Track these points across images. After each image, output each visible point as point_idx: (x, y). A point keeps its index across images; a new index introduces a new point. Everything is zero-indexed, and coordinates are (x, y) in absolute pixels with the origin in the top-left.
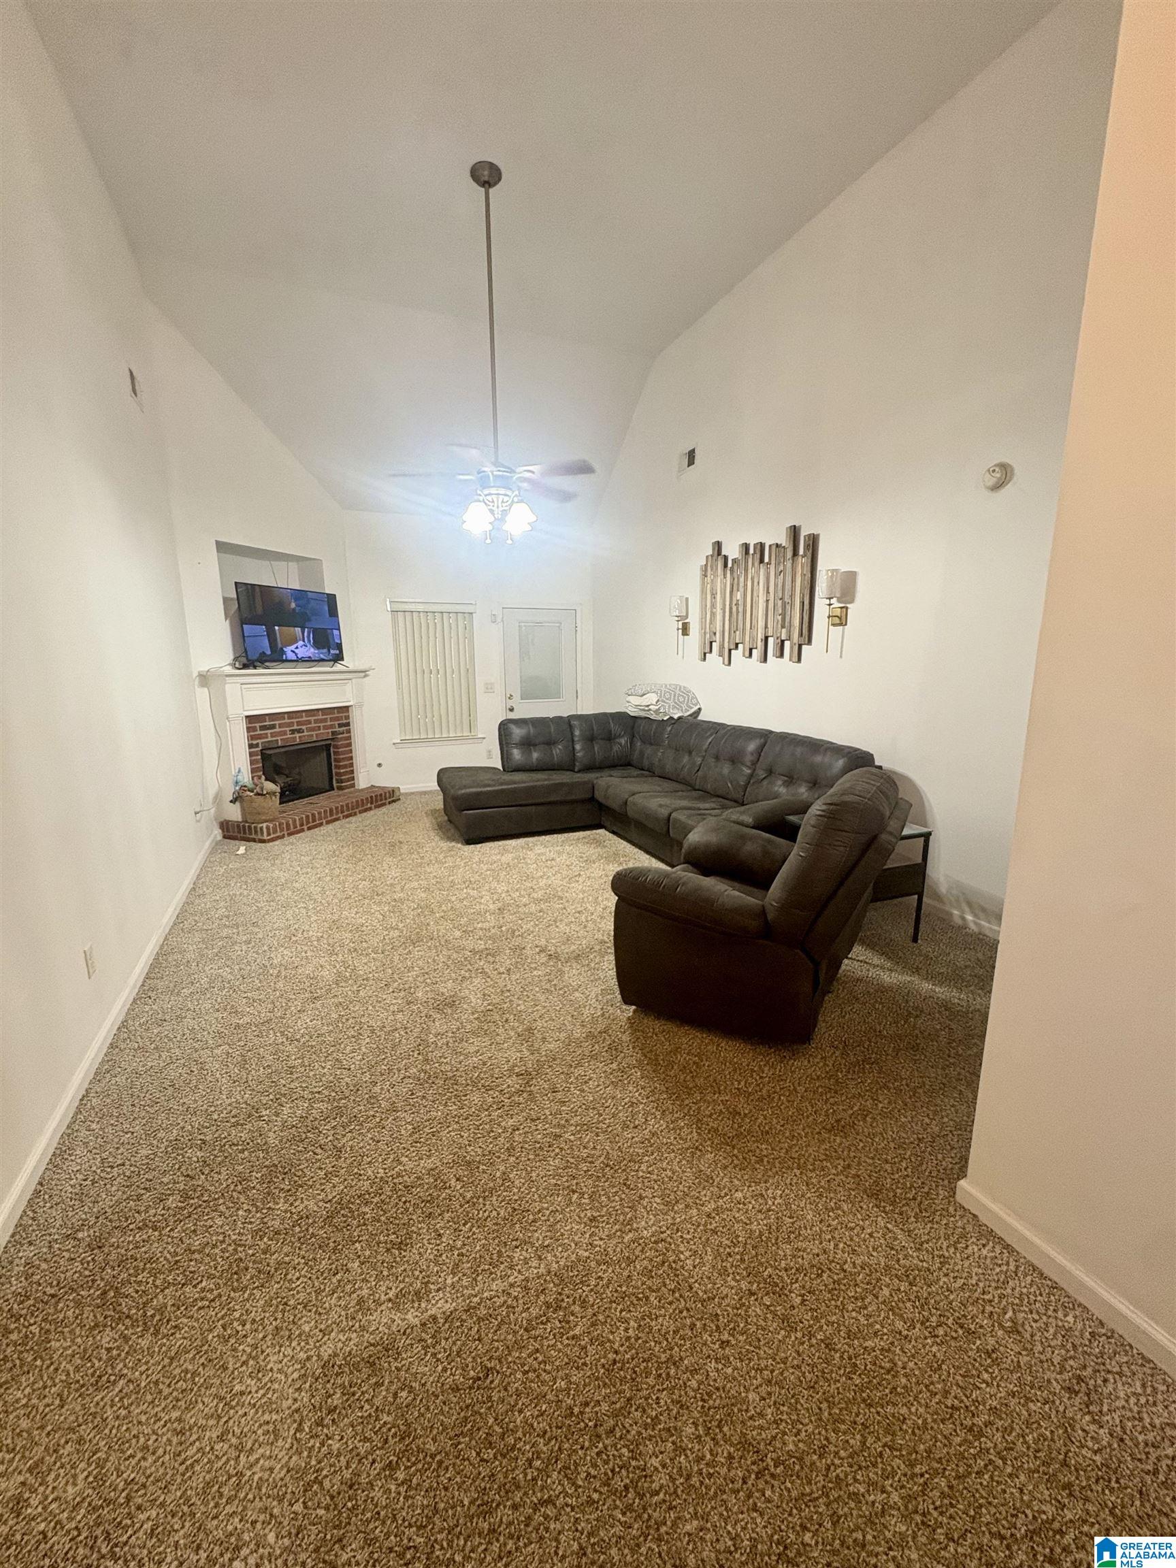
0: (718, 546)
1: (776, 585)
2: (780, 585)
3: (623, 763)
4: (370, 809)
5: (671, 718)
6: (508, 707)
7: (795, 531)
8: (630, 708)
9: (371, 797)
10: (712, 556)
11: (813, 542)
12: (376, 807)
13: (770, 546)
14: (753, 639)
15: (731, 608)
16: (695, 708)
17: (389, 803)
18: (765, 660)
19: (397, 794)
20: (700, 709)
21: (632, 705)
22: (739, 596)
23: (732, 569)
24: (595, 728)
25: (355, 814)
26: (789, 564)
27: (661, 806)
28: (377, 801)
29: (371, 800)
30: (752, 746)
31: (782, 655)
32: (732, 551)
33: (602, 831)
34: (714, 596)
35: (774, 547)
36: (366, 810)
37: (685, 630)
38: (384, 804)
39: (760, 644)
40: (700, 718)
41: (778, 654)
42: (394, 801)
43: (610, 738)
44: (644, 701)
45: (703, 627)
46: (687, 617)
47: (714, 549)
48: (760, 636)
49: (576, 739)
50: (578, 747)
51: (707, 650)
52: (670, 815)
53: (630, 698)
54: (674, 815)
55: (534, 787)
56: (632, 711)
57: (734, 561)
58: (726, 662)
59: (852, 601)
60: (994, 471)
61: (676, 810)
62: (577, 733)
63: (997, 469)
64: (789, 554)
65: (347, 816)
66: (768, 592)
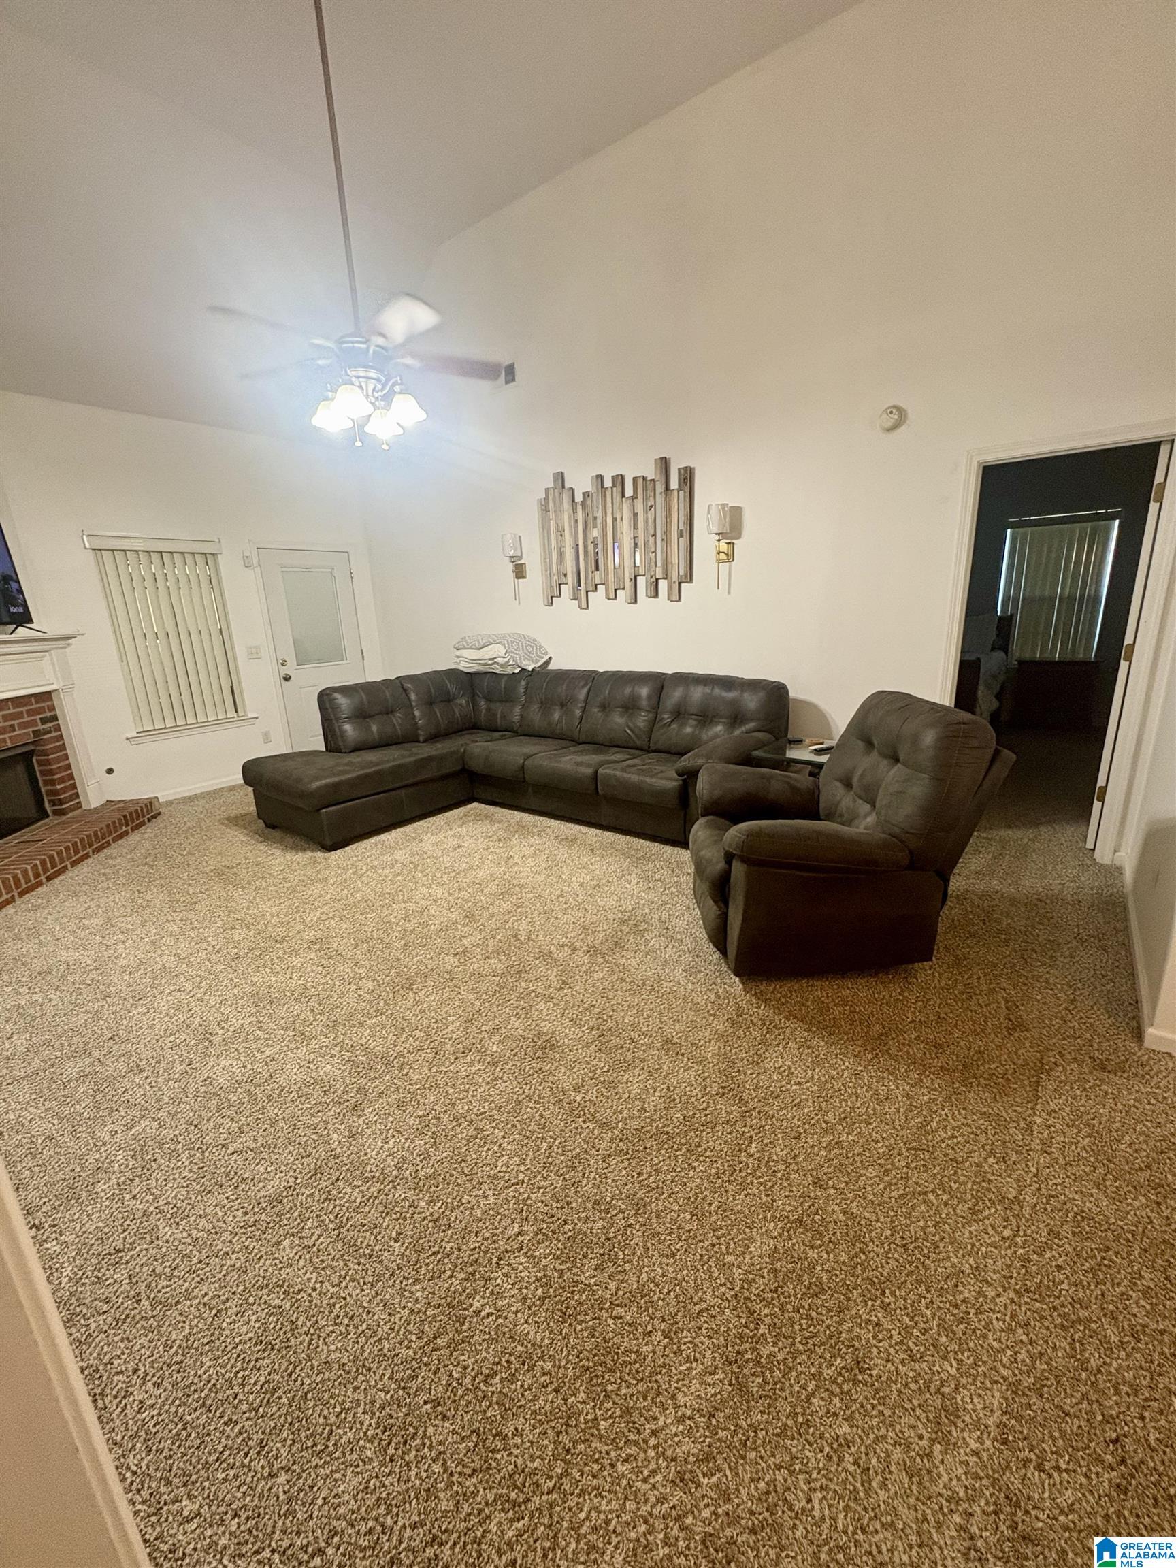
0: (560, 477)
1: (646, 521)
2: (651, 521)
3: (472, 726)
4: (127, 833)
5: (523, 670)
6: (282, 675)
7: (665, 464)
8: (463, 664)
9: (125, 816)
10: (554, 488)
11: (688, 477)
12: (133, 830)
13: (635, 479)
14: (619, 579)
15: (585, 548)
16: (546, 658)
17: (149, 820)
18: (635, 601)
19: (156, 805)
20: (550, 658)
21: (467, 661)
22: (595, 533)
23: (583, 503)
24: (433, 690)
25: (108, 844)
26: (660, 500)
27: (579, 764)
28: (133, 822)
29: (126, 820)
30: (644, 691)
31: (656, 595)
32: (581, 483)
33: (475, 805)
34: (560, 533)
35: (640, 481)
36: (120, 837)
37: (520, 572)
38: (142, 824)
39: (628, 584)
40: (550, 667)
41: (653, 594)
42: (154, 817)
43: (448, 700)
44: (487, 653)
45: (547, 568)
46: (521, 558)
47: (555, 481)
48: (628, 574)
49: (414, 704)
50: (417, 713)
51: (556, 593)
52: (596, 772)
53: (464, 653)
54: (601, 771)
55: (399, 766)
56: (466, 667)
57: (586, 495)
58: (584, 605)
59: (739, 537)
60: (891, 412)
61: (601, 764)
62: (413, 697)
63: (894, 411)
64: (660, 488)
65: (98, 850)
66: (635, 528)
